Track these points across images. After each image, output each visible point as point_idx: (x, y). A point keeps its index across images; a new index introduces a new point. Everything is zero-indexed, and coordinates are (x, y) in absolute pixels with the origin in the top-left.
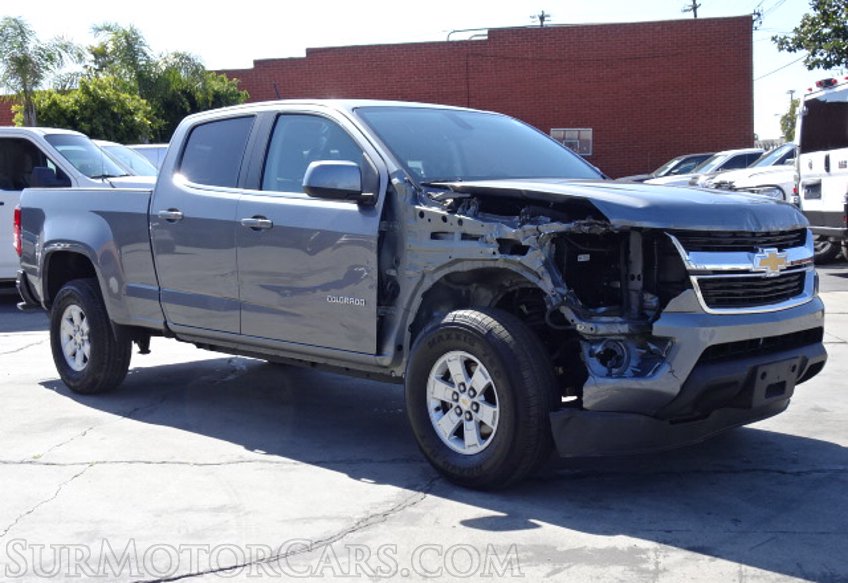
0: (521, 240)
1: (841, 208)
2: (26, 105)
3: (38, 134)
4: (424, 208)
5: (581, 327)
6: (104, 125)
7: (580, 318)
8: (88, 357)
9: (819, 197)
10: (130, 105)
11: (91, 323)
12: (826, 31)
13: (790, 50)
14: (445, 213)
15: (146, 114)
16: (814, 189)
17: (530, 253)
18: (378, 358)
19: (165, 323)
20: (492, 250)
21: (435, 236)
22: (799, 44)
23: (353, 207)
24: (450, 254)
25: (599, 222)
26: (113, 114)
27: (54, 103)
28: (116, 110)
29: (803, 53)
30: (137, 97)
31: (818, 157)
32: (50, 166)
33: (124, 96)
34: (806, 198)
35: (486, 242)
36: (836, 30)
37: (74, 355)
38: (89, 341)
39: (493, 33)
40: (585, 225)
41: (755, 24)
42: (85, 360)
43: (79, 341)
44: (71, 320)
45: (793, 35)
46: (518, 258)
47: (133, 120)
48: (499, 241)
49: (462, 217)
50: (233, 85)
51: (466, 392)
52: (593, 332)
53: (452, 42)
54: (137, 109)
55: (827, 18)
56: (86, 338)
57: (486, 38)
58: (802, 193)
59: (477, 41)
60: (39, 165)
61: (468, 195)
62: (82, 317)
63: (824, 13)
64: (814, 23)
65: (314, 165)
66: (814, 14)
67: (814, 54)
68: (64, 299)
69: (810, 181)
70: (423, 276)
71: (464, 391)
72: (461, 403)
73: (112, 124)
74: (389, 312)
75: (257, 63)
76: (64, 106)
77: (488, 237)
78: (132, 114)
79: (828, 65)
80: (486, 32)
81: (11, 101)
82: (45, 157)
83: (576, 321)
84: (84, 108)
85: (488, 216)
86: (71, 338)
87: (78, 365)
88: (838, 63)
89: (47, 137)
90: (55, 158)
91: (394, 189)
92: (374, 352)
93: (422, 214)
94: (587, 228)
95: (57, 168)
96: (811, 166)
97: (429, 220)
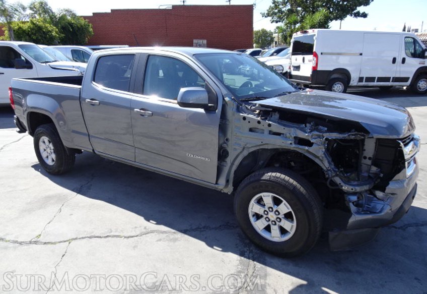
0: (310, 140)
1: (309, 76)
2: (9, 28)
3: (15, 44)
4: (245, 115)
5: (346, 188)
6: (41, 36)
7: (345, 183)
8: (55, 160)
9: (299, 70)
10: (50, 29)
11: (54, 145)
12: (276, 11)
13: (266, 17)
14: (259, 119)
15: (56, 32)
16: (297, 68)
17: (314, 146)
18: (216, 186)
19: (93, 150)
20: (290, 142)
21: (251, 130)
22: (268, 15)
23: (202, 111)
24: (262, 141)
25: (360, 133)
26: (44, 32)
27: (20, 28)
28: (44, 30)
29: (270, 18)
30: (52, 25)
31: (300, 57)
32: (23, 58)
33: (47, 25)
34: (294, 70)
35: (286, 137)
36: (279, 11)
37: (47, 157)
38: (54, 152)
39: (174, 7)
40: (353, 135)
41: (254, 7)
42: (53, 161)
43: (49, 152)
44: (44, 142)
45: (267, 12)
46: (307, 148)
47: (52, 34)
48: (295, 138)
49: (271, 122)
50: (86, 22)
51: (269, 212)
52: (353, 191)
53: (160, 9)
54: (52, 30)
55: (276, 7)
56: (53, 151)
57: (171, 8)
58: (292, 68)
59: (168, 9)
60: (17, 58)
61: (271, 110)
62: (50, 142)
63: (276, 5)
64: (272, 9)
65: (183, 90)
66: (273, 5)
67: (273, 18)
68: (39, 133)
69: (296, 65)
70: (244, 149)
71: (268, 212)
72: (272, 219)
73: (44, 35)
74: (222, 164)
75: (94, 14)
76: (24, 29)
77: (288, 135)
78: (51, 32)
79: (277, 22)
80: (171, 6)
81: (2, 25)
82: (20, 55)
83: (342, 184)
84: (32, 29)
85: (285, 122)
86: (45, 150)
87: (50, 162)
88: (280, 21)
89: (20, 46)
90: (25, 55)
91: (227, 103)
92: (215, 183)
93: (244, 118)
94: (354, 137)
95: (25, 59)
96: (296, 60)
97: (249, 122)
